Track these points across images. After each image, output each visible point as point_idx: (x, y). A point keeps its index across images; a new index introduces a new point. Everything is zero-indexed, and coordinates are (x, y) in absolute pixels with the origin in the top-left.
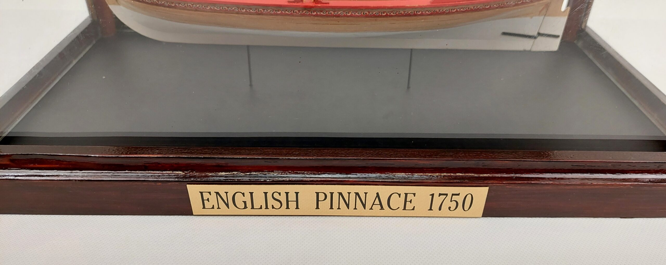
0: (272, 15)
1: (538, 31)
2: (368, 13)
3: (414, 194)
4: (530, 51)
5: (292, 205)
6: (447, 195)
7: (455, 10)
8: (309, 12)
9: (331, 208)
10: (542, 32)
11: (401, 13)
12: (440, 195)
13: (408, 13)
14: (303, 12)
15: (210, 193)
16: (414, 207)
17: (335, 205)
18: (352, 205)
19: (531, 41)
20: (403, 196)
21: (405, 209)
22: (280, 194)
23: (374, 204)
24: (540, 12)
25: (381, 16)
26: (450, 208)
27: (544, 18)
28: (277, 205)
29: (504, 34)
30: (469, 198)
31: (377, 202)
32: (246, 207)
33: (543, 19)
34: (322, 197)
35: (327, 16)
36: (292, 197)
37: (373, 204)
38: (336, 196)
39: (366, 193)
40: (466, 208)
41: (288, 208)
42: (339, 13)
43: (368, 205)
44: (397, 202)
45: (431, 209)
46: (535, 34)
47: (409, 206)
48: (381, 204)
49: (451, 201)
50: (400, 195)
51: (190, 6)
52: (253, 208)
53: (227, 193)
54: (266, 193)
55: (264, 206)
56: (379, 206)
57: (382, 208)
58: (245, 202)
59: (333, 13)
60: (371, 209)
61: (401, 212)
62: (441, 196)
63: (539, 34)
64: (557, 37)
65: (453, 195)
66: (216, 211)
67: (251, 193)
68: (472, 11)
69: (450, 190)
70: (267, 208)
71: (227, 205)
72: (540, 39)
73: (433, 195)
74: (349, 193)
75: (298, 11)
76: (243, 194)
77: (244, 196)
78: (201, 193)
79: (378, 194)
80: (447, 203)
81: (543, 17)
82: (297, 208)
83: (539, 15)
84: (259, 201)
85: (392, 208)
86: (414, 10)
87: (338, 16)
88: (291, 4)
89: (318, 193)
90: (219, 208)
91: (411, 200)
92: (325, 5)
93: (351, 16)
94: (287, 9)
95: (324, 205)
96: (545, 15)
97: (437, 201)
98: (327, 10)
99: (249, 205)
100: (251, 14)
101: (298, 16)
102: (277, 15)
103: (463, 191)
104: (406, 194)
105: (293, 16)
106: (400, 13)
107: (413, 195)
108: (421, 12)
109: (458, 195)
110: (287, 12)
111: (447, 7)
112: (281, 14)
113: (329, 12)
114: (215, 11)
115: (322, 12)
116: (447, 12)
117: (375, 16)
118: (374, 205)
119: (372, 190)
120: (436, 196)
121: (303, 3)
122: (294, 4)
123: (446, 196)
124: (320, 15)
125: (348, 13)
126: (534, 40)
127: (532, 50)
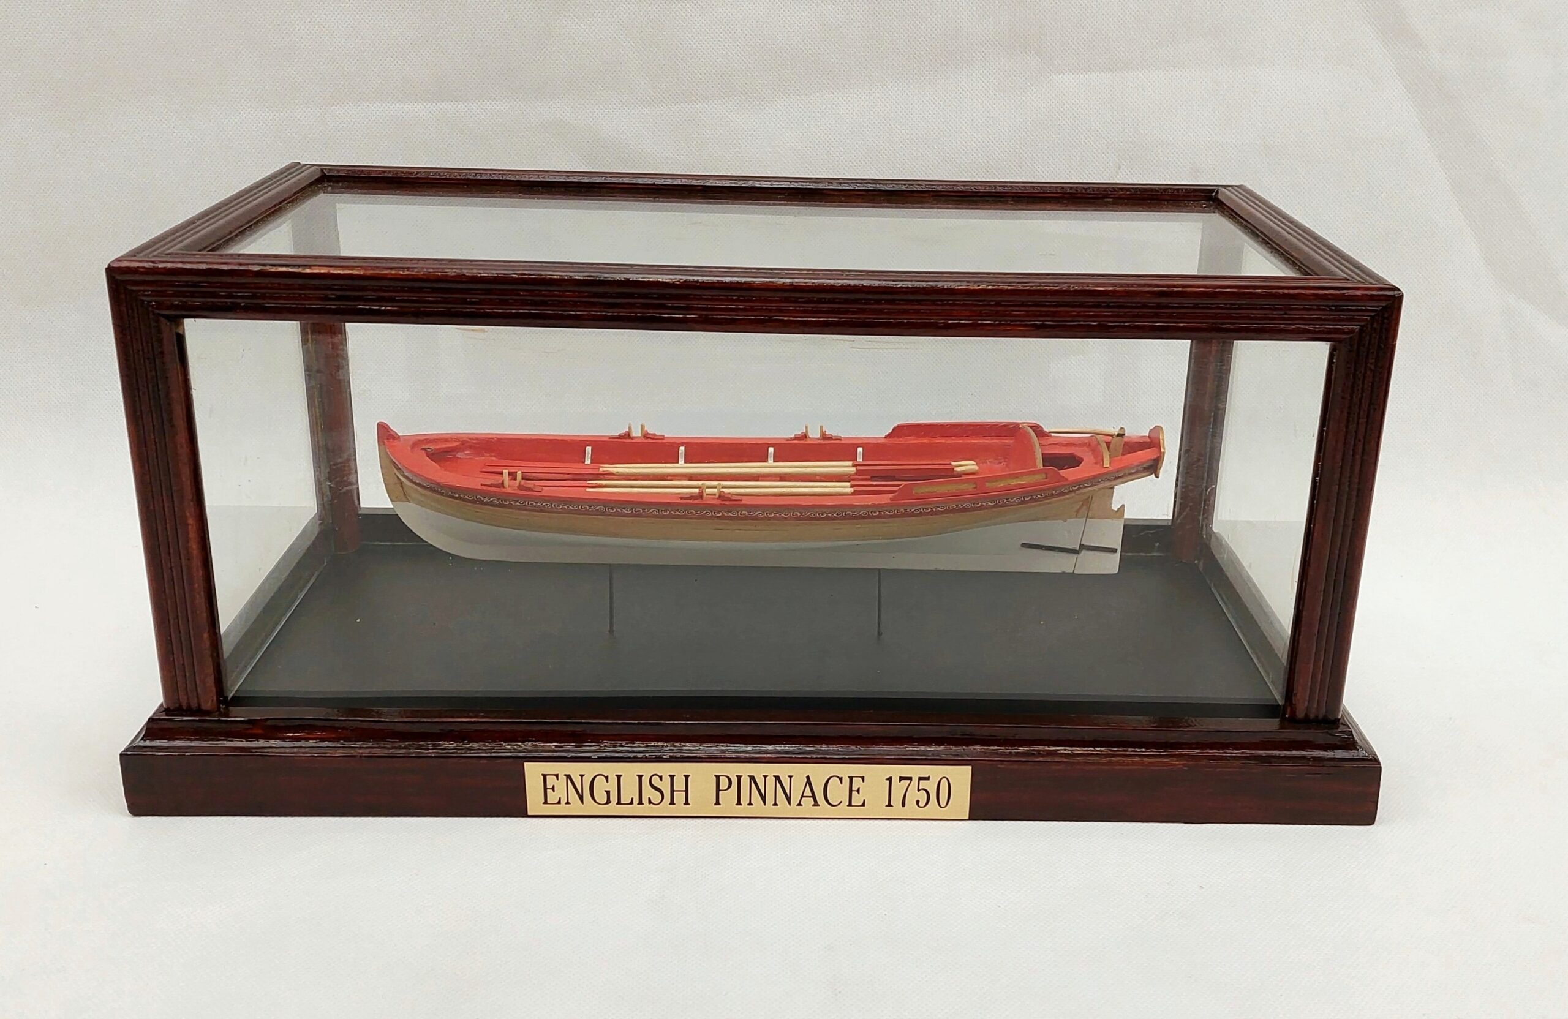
0: (656, 517)
1: (1081, 541)
2: (799, 514)
3: (863, 778)
4: (1073, 575)
5: (679, 797)
6: (910, 779)
7: (929, 510)
8: (710, 510)
9: (739, 803)
10: (1085, 543)
11: (848, 514)
12: (901, 779)
13: (859, 513)
14: (702, 513)
15: (557, 776)
16: (864, 801)
17: (745, 800)
18: (770, 798)
19: (1072, 558)
20: (846, 781)
21: (850, 804)
22: (661, 778)
23: (805, 795)
24: (1078, 511)
25: (820, 519)
26: (918, 802)
27: (1086, 522)
28: (656, 797)
29: (1026, 546)
30: (944, 783)
31: (808, 792)
32: (608, 802)
33: (1085, 525)
34: (724, 783)
35: (738, 518)
36: (679, 784)
37: (802, 796)
38: (745, 781)
39: (790, 777)
40: (943, 804)
41: (672, 803)
42: (757, 513)
43: (795, 799)
44: (838, 792)
45: (889, 805)
46: (1077, 547)
47: (857, 799)
48: (814, 796)
49: (919, 790)
50: (841, 779)
51: (531, 504)
52: (619, 803)
53: (582, 776)
54: (640, 777)
55: (636, 801)
56: (812, 799)
57: (816, 804)
58: (608, 792)
59: (747, 514)
60: (799, 804)
61: (844, 810)
62: (903, 781)
63: (1082, 547)
64: (1114, 551)
65: (920, 779)
66: (562, 810)
67: (619, 777)
68: (954, 511)
69: (915, 771)
70: (640, 803)
71: (581, 798)
72: (1084, 552)
73: (890, 779)
74: (765, 777)
75: (695, 510)
76: (607, 778)
77: (607, 781)
78: (545, 776)
79: (808, 777)
80: (913, 795)
81: (1084, 520)
82: (687, 803)
83: (1077, 517)
84: (630, 791)
85: (831, 802)
86: (867, 510)
87: (756, 518)
88: (686, 501)
89: (718, 777)
90: (568, 803)
91: (859, 788)
92: (735, 502)
93: (775, 518)
94: (680, 508)
95: (729, 797)
96: (1087, 517)
97: (899, 788)
98: (738, 509)
99: (614, 798)
100: (625, 515)
101: (695, 519)
102: (663, 517)
103: (935, 772)
104: (851, 778)
105: (688, 519)
106: (846, 514)
107: (861, 780)
108: (878, 513)
109: (928, 779)
110: (678, 513)
111: (916, 506)
112: (670, 516)
113: (741, 513)
114: (570, 512)
115: (730, 512)
116: (917, 512)
117: (809, 518)
118: (803, 799)
119: (799, 772)
120: (895, 781)
121: (703, 502)
122: (689, 501)
123: (909, 781)
124: (728, 517)
125: (771, 514)
126: (1075, 556)
127: (1075, 572)
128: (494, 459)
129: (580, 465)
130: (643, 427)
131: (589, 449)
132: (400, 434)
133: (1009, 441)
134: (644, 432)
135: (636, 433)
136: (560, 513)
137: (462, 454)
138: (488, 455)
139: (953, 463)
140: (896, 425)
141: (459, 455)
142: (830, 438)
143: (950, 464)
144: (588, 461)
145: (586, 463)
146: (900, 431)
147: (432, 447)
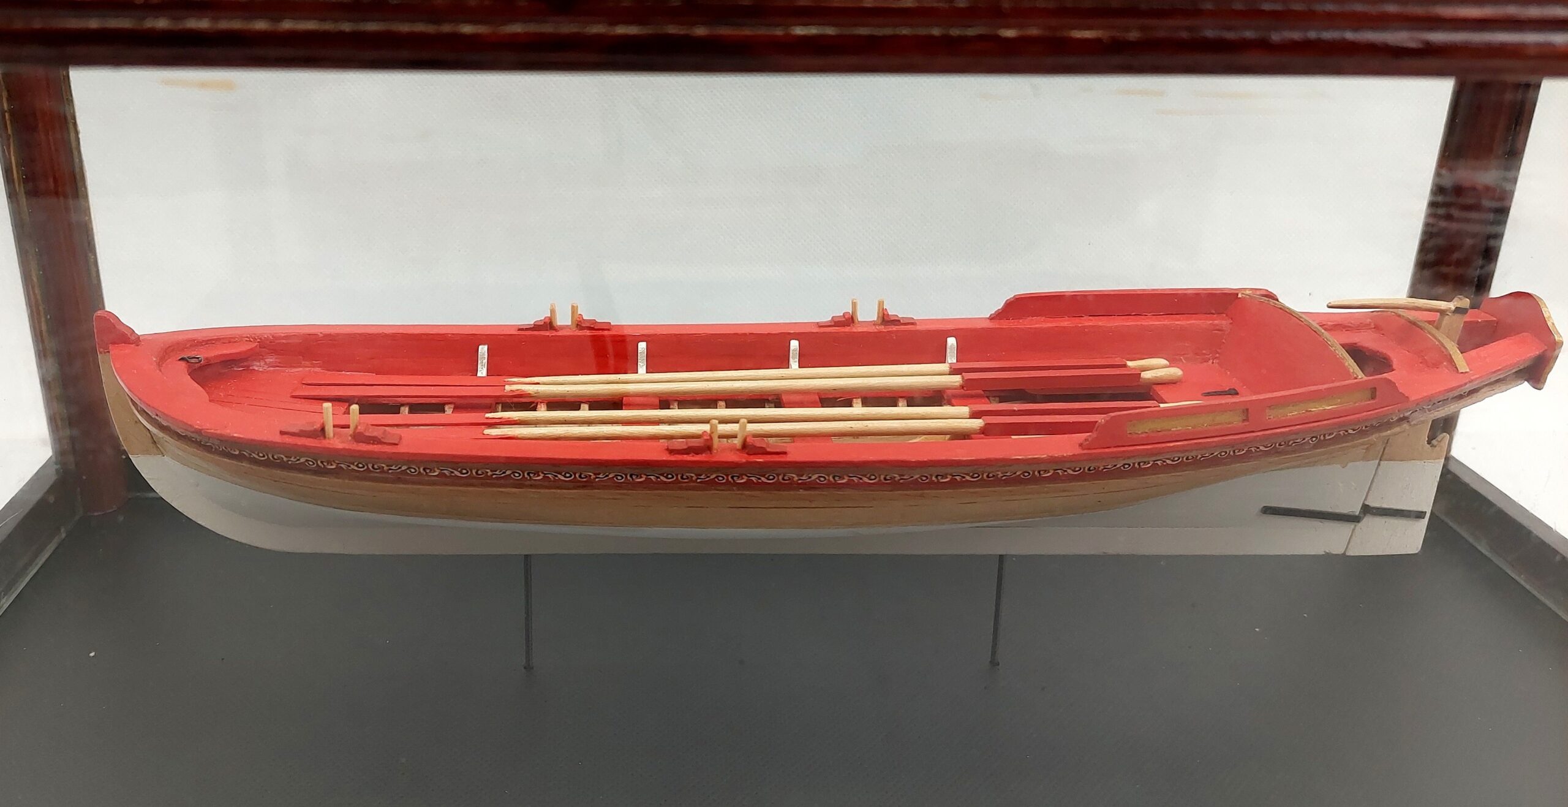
0: (619, 486)
1: (1365, 499)
2: (898, 478)
4: (1342, 557)
8: (725, 477)
10: (1373, 503)
11: (994, 476)
13: (1015, 473)
14: (709, 477)
19: (1345, 529)
25: (939, 485)
27: (1379, 464)
29: (1269, 511)
33: (1376, 471)
35: (777, 486)
42: (814, 477)
46: (1356, 510)
59: (796, 478)
63: (1367, 510)
64: (1421, 515)
72: (1369, 521)
75: (696, 475)
81: (1377, 461)
83: (1365, 458)
86: (1034, 467)
87: (812, 486)
88: (679, 457)
92: (776, 458)
93: (850, 485)
94: (665, 470)
96: (1381, 460)
98: (780, 470)
100: (558, 485)
101: (694, 488)
102: (634, 486)
105: (681, 489)
106: (991, 475)
108: (1051, 473)
110: (662, 478)
112: (647, 486)
113: (784, 476)
115: (764, 476)
117: (917, 486)
121: (711, 454)
122: (685, 456)
124: (758, 483)
125: (841, 478)
126: (1351, 526)
127: (1348, 554)
128: (318, 369)
129: (467, 380)
130: (574, 309)
131: (483, 349)
132: (139, 332)
133: (1223, 322)
134: (576, 317)
135: (564, 319)
136: (434, 484)
137: (262, 363)
138: (307, 363)
139: (1130, 364)
140: (1010, 295)
141: (257, 366)
142: (896, 322)
143: (1125, 366)
144: (482, 372)
145: (479, 374)
146: (1018, 306)
147: (203, 354)
